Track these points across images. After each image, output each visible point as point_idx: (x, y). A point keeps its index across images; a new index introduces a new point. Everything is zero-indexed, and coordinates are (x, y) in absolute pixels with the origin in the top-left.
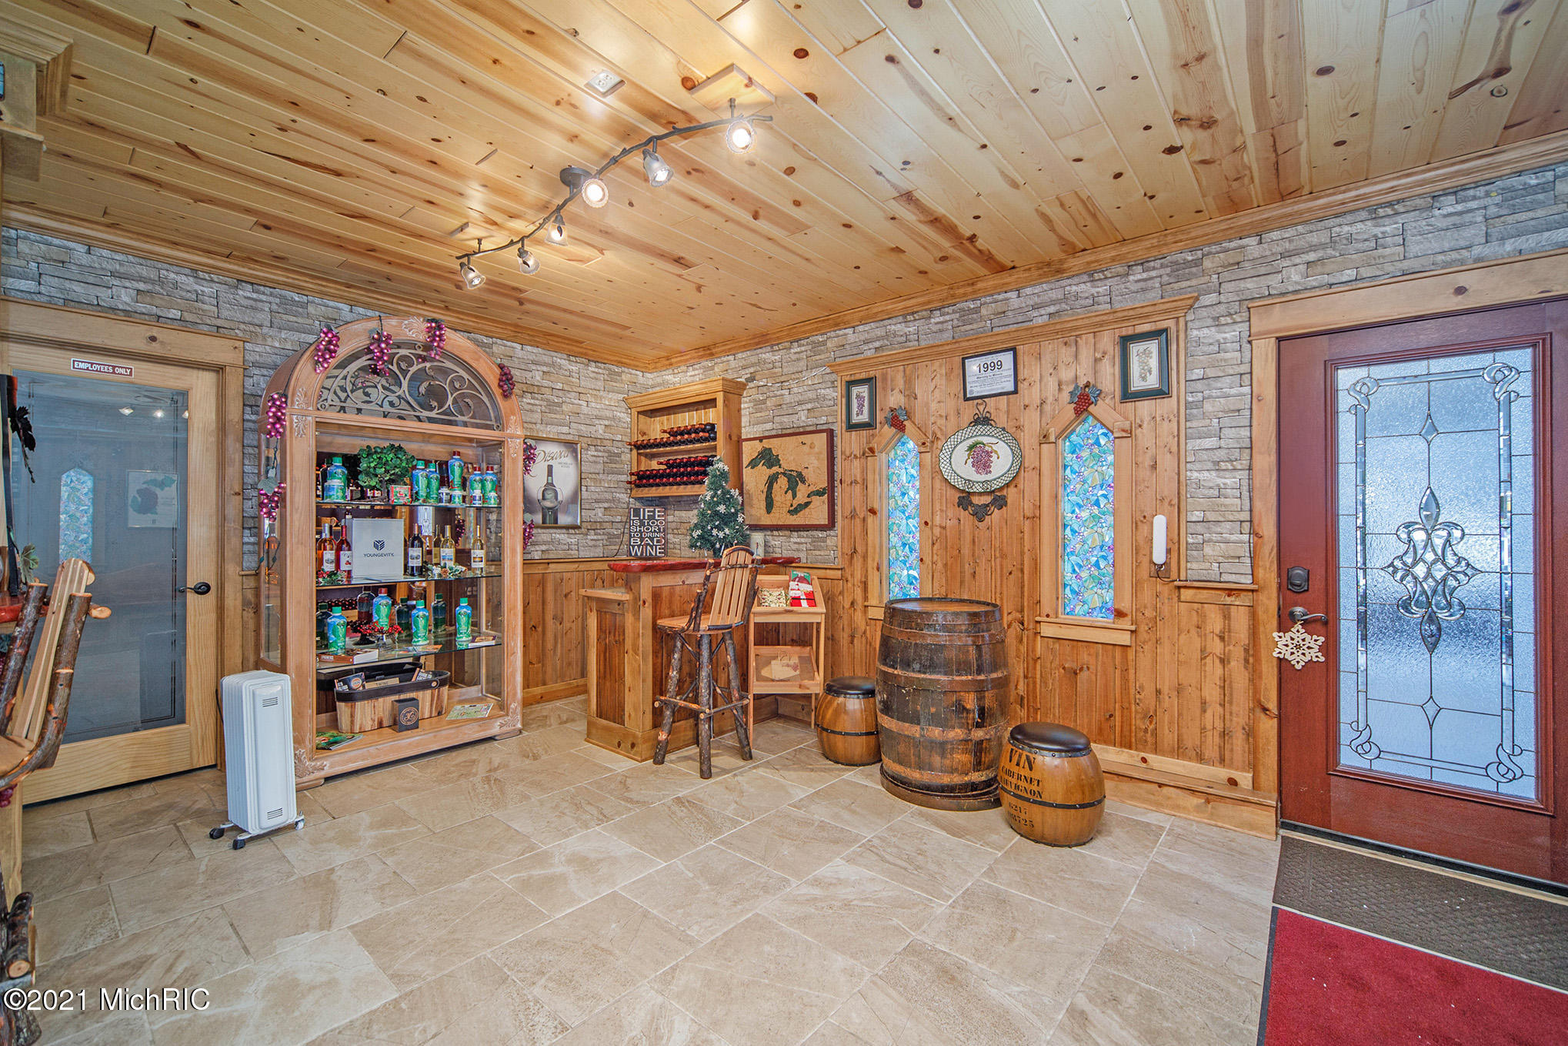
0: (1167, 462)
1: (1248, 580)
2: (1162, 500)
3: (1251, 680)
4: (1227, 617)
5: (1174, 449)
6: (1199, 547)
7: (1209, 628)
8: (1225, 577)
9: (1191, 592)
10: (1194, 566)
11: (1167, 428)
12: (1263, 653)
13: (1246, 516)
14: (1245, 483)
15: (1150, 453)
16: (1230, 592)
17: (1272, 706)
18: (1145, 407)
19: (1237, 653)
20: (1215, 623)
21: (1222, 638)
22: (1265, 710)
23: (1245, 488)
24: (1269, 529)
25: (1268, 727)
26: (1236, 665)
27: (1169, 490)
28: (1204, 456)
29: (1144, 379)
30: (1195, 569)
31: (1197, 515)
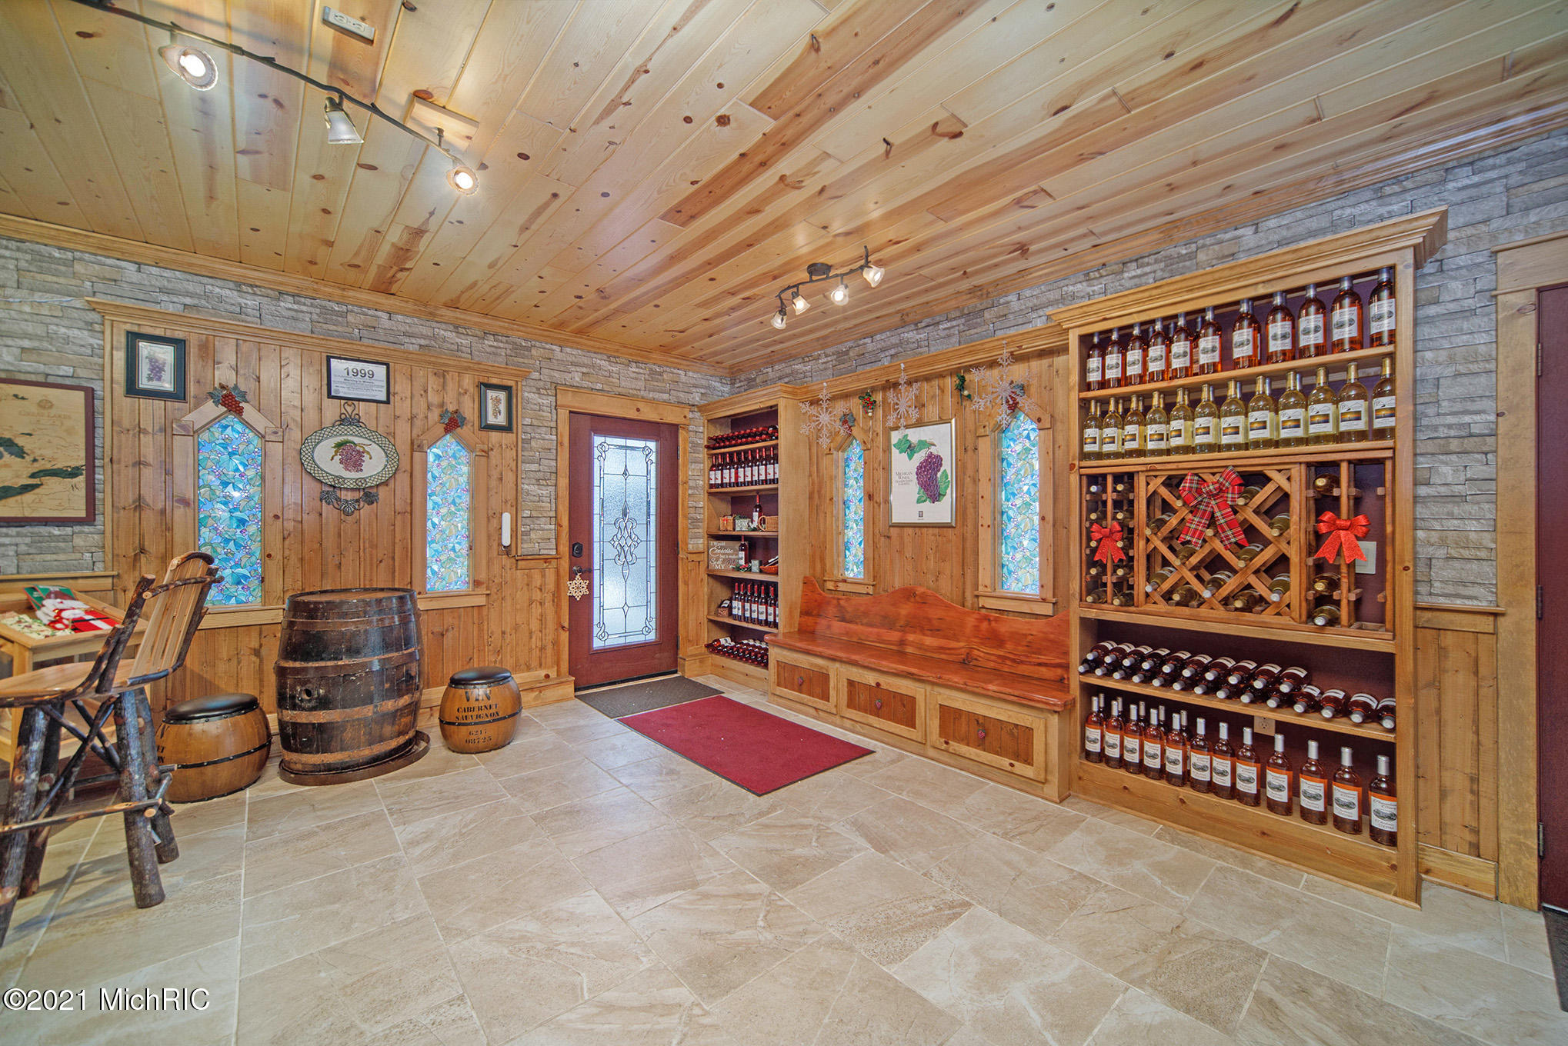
0: (509, 477)
1: (554, 552)
2: (506, 502)
3: (556, 612)
4: (543, 576)
5: (514, 468)
6: (527, 533)
7: (534, 584)
8: (542, 552)
9: (523, 562)
10: (525, 546)
11: (510, 454)
12: (563, 594)
13: (553, 514)
14: (553, 494)
15: (499, 468)
16: (546, 560)
17: (566, 625)
18: (495, 436)
19: (549, 597)
20: (537, 581)
21: (541, 590)
22: (563, 627)
23: (553, 497)
24: (565, 522)
25: (565, 636)
26: (548, 605)
27: (510, 496)
28: (532, 475)
29: (496, 417)
30: (525, 548)
31: (527, 513)
